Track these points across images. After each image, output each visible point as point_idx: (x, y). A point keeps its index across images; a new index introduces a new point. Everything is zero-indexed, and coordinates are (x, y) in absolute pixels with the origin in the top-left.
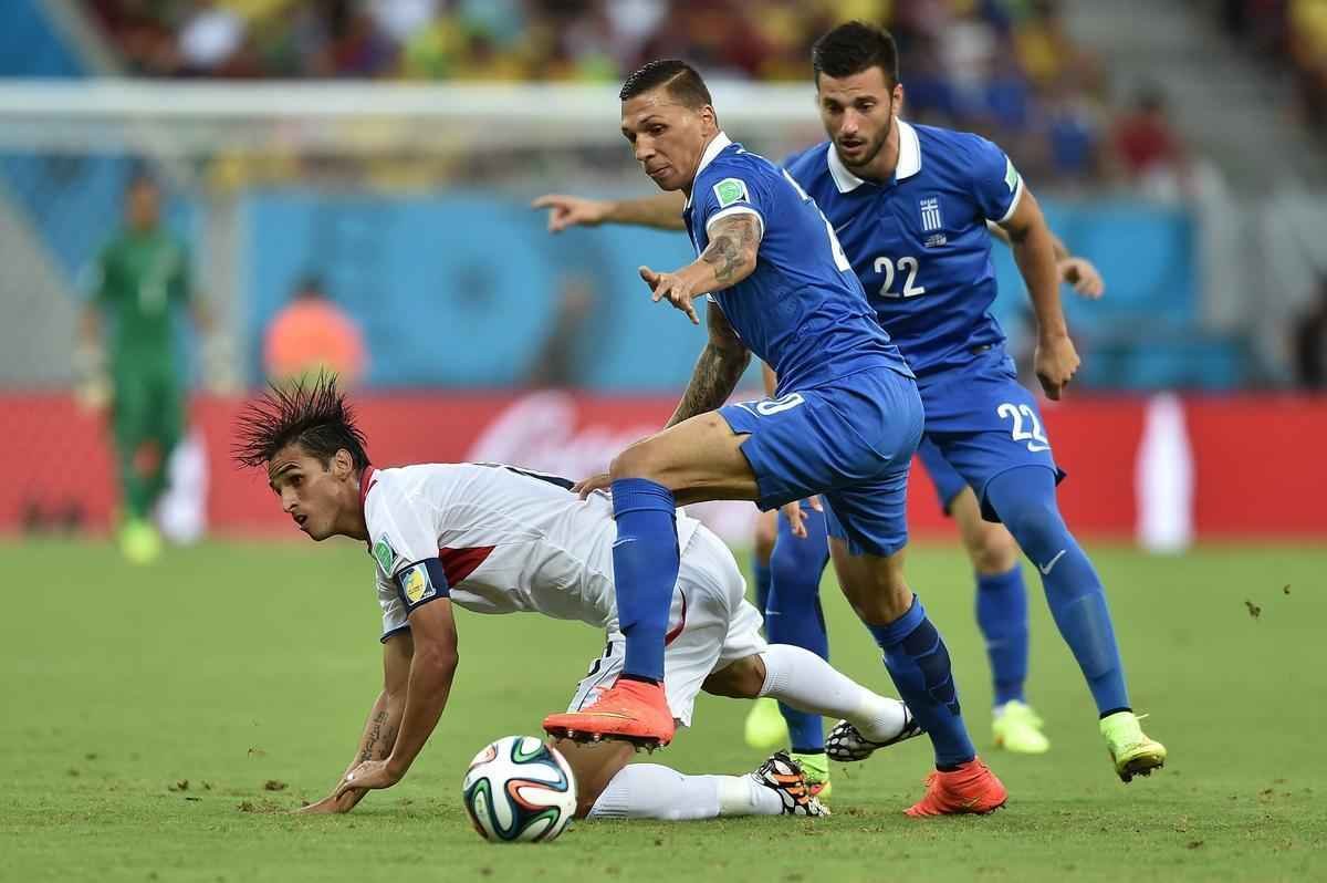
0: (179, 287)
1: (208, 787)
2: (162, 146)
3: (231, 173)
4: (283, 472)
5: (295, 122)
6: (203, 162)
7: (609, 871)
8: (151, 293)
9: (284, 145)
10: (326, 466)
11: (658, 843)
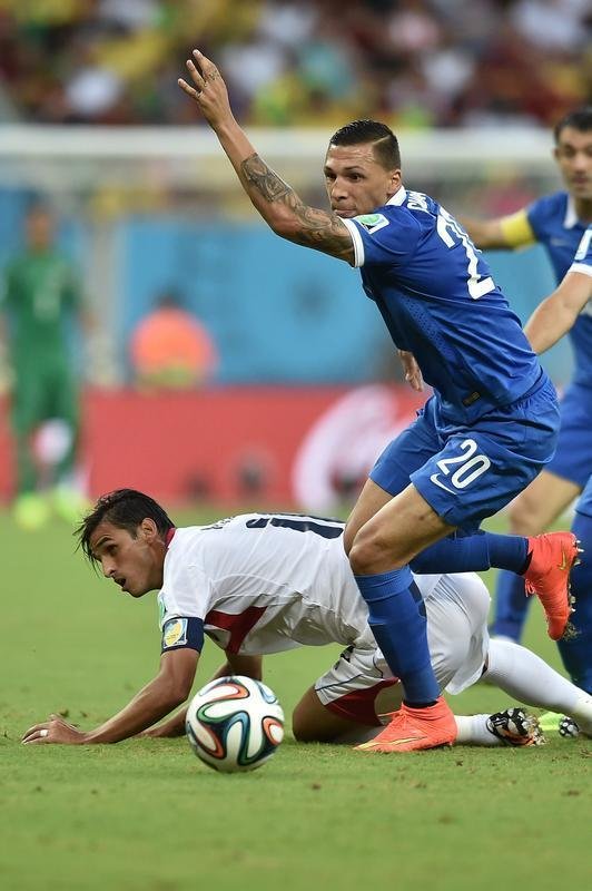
0: (70, 299)
1: (85, 716)
2: (51, 180)
3: (111, 204)
4: (101, 543)
5: (163, 162)
6: (85, 196)
7: (418, 786)
8: (46, 302)
9: (154, 181)
10: (134, 535)
11: (459, 764)
